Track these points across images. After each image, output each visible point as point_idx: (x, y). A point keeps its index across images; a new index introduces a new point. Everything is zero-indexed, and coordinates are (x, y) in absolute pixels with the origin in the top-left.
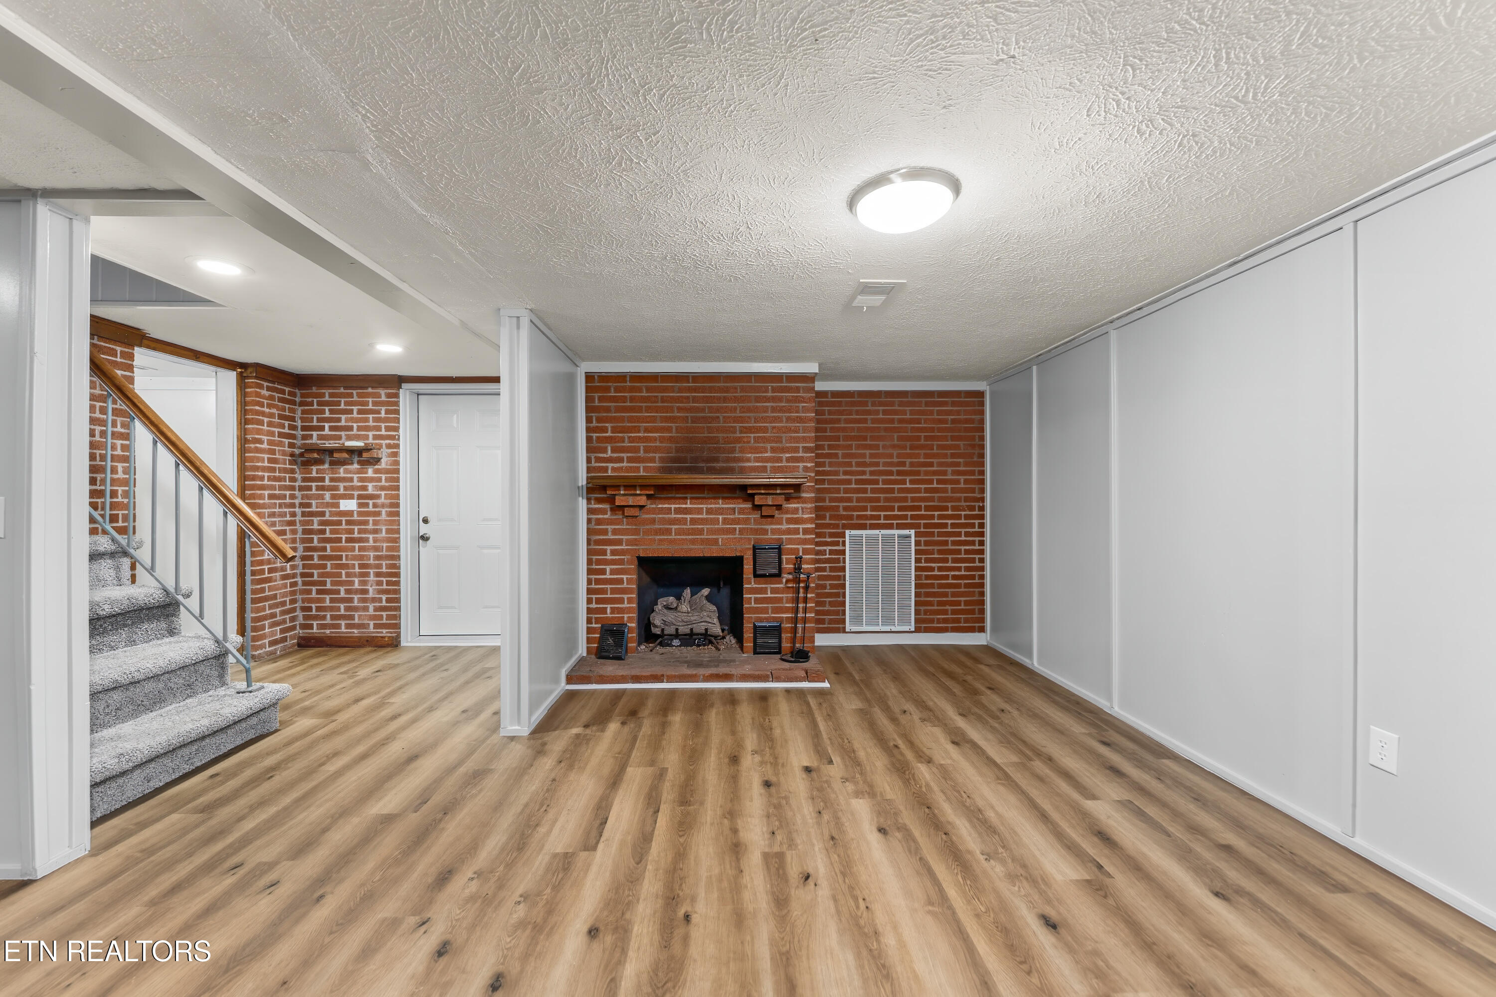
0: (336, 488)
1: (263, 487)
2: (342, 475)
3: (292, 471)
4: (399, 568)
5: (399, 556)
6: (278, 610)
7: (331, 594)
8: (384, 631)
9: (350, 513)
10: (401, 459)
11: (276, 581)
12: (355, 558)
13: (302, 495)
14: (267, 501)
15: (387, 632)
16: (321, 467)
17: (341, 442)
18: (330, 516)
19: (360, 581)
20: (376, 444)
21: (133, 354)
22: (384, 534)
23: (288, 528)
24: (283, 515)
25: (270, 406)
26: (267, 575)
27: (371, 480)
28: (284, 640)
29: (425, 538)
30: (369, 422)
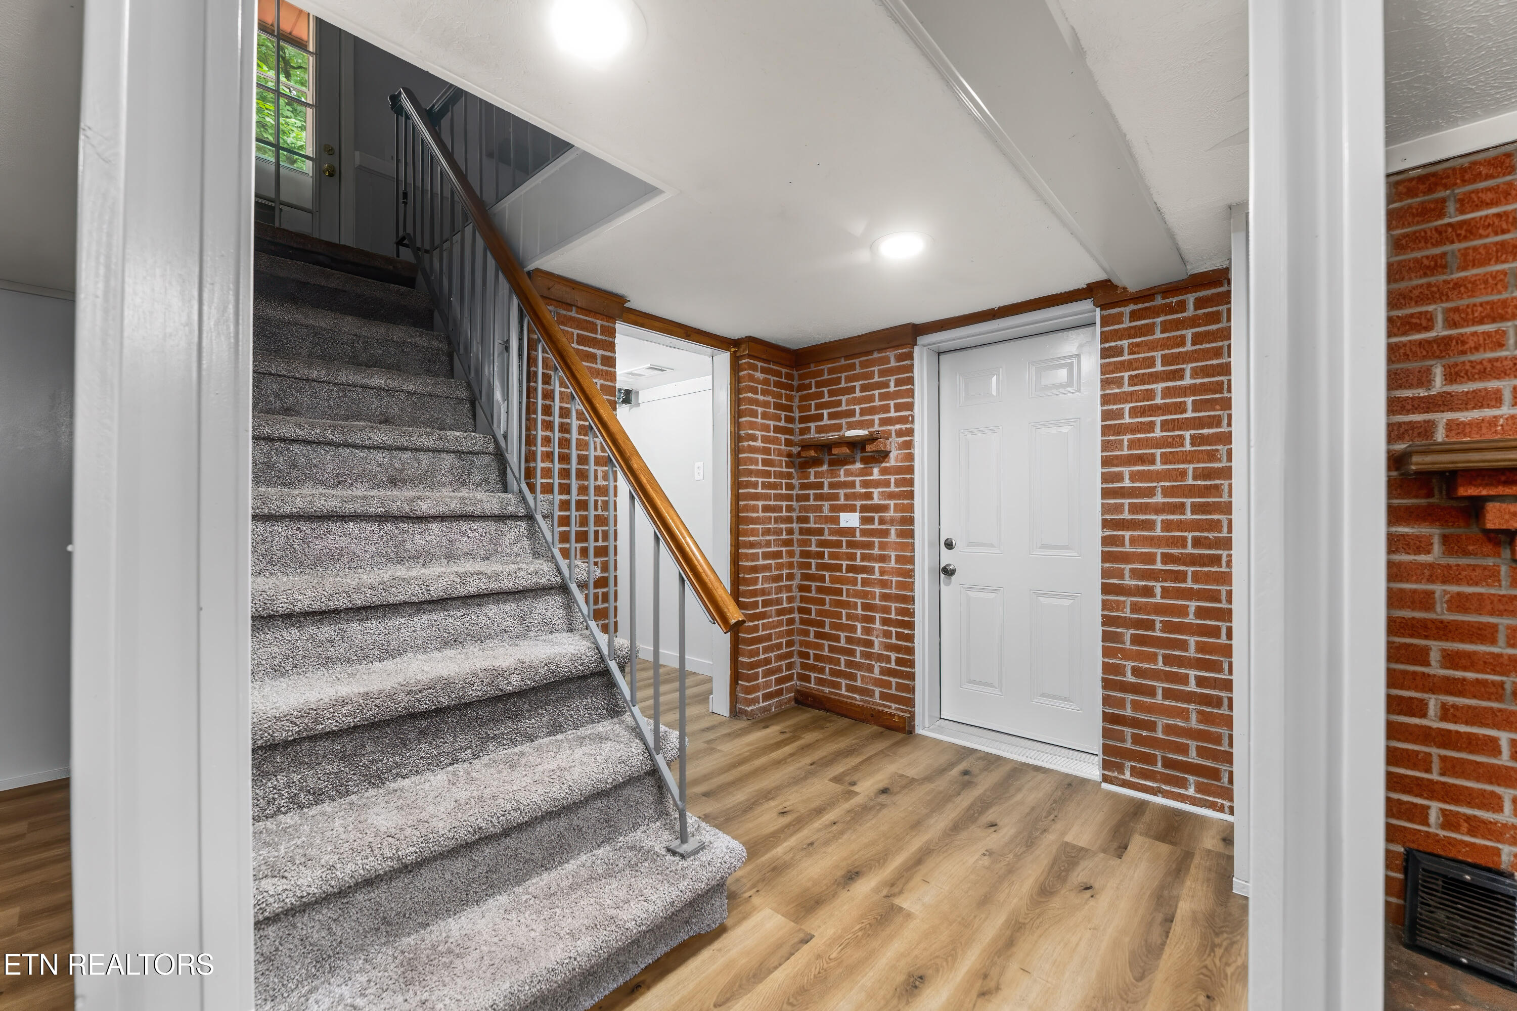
0: (835, 497)
1: (756, 497)
2: (843, 478)
3: (789, 476)
4: (912, 615)
5: (913, 598)
6: (772, 655)
7: (831, 641)
8: (894, 706)
9: (851, 531)
10: (917, 452)
11: (770, 617)
12: (857, 594)
13: (801, 506)
14: (761, 514)
15: (897, 709)
16: (820, 469)
17: (841, 433)
18: (829, 535)
19: (863, 628)
20: (883, 431)
21: (614, 329)
22: (893, 563)
23: (784, 549)
24: (778, 532)
25: (765, 393)
26: (760, 610)
27: (877, 484)
28: (779, 693)
29: (948, 572)
30: (874, 401)
